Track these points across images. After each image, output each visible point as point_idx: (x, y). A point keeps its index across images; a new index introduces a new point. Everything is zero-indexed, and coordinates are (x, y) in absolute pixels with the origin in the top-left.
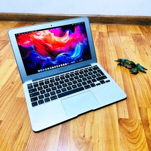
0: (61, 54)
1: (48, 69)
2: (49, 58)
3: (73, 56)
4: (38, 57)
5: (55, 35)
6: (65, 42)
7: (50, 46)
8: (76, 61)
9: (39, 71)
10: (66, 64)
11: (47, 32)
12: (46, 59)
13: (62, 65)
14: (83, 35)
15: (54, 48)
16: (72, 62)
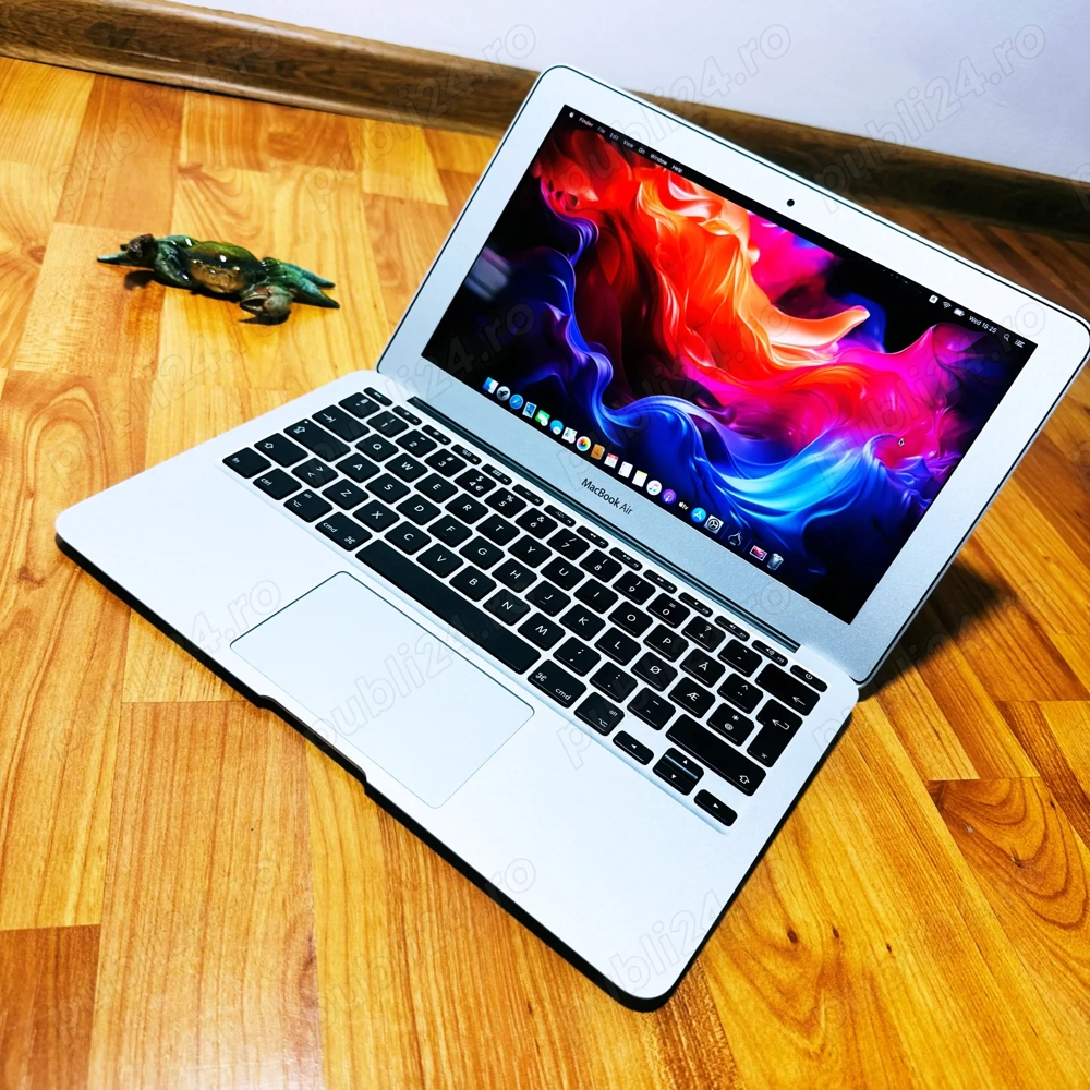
0: (687, 408)
1: (543, 418)
2: (603, 364)
3: (745, 486)
4: (558, 314)
5: (756, 271)
6: (778, 360)
7: (674, 306)
8: (730, 526)
9: (493, 385)
10: (655, 487)
11: (732, 223)
12: (582, 357)
13: (626, 470)
14: (943, 420)
15: (684, 339)
16: (699, 514)
